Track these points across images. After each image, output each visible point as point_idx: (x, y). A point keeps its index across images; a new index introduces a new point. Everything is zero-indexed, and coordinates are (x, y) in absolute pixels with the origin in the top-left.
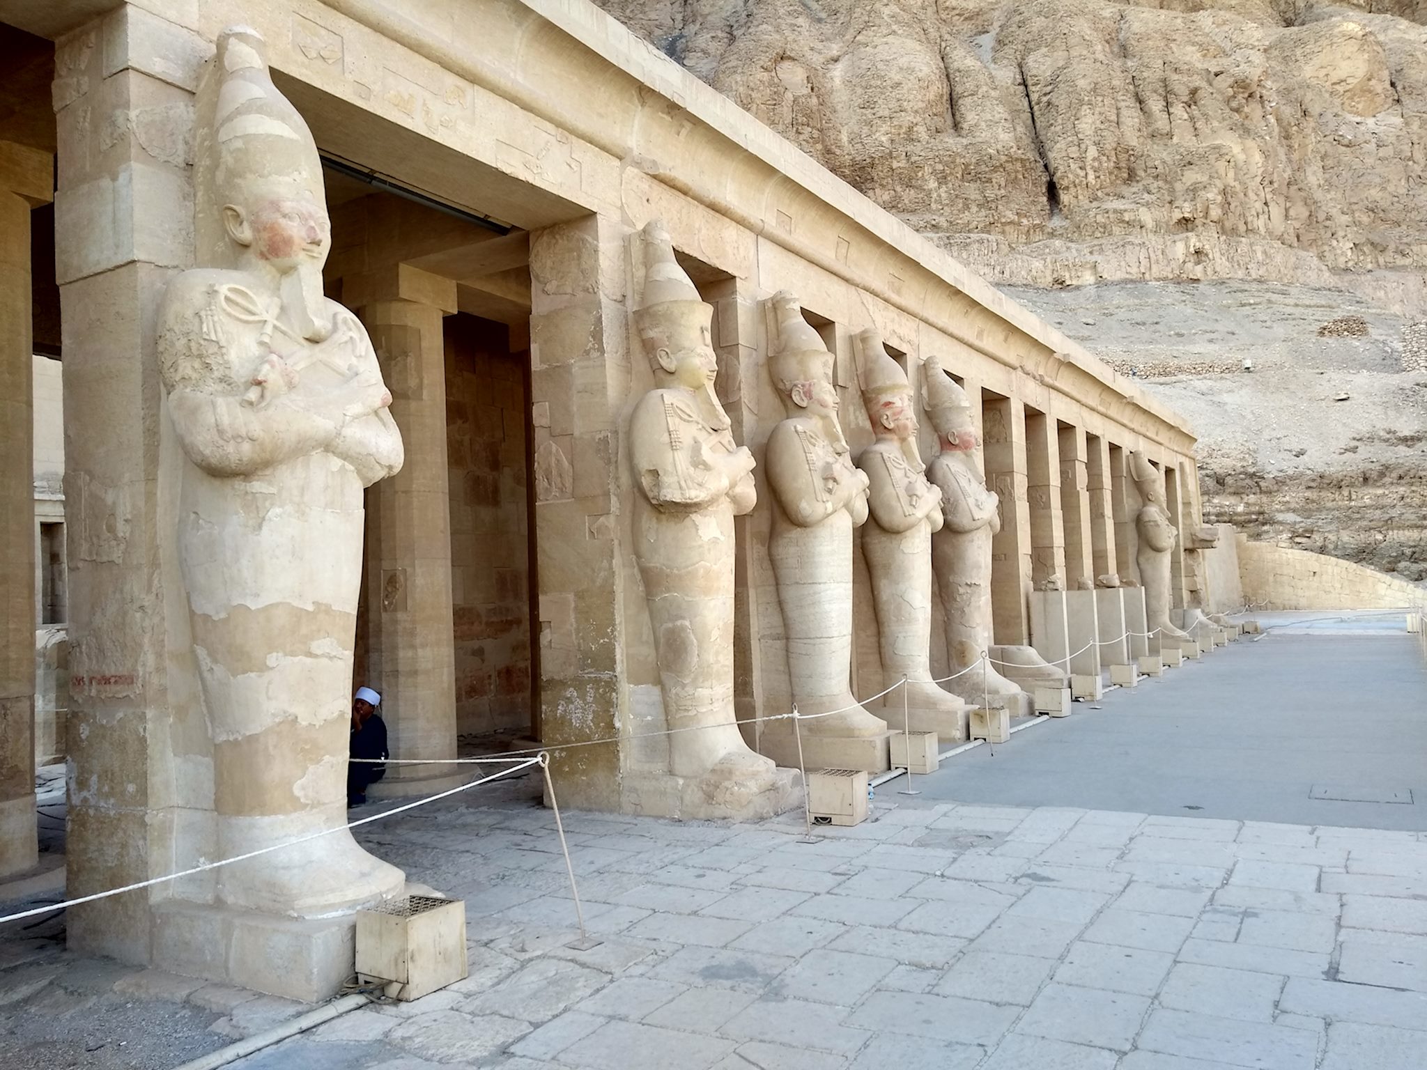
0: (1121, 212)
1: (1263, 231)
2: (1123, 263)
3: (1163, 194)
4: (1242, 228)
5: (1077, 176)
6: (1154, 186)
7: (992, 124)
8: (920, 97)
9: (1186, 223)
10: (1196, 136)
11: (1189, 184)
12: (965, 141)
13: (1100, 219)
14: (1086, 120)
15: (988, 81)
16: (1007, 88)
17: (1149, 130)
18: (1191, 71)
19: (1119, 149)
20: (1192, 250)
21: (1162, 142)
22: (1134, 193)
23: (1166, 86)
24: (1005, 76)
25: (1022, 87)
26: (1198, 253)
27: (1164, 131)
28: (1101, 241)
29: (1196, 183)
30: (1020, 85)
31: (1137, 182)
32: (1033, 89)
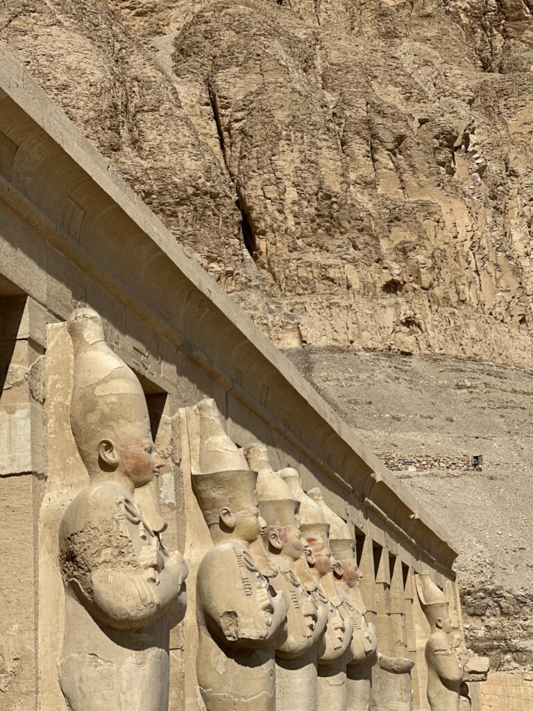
0: (325, 267)
1: (474, 302)
2: (328, 328)
3: (370, 252)
4: (454, 298)
5: (275, 219)
6: (362, 239)
7: (176, 148)
8: (91, 105)
9: (393, 287)
10: (403, 188)
11: (397, 242)
12: (145, 164)
13: (303, 273)
14: (283, 157)
15: (171, 97)
16: (192, 107)
17: (352, 176)
18: (396, 116)
19: (320, 194)
20: (403, 318)
21: (366, 191)
22: (339, 246)
23: (370, 129)
24: (190, 92)
25: (209, 108)
26: (409, 322)
27: (369, 179)
28: (304, 299)
29: (405, 243)
30: (207, 104)
31: (342, 233)
32: (223, 112)
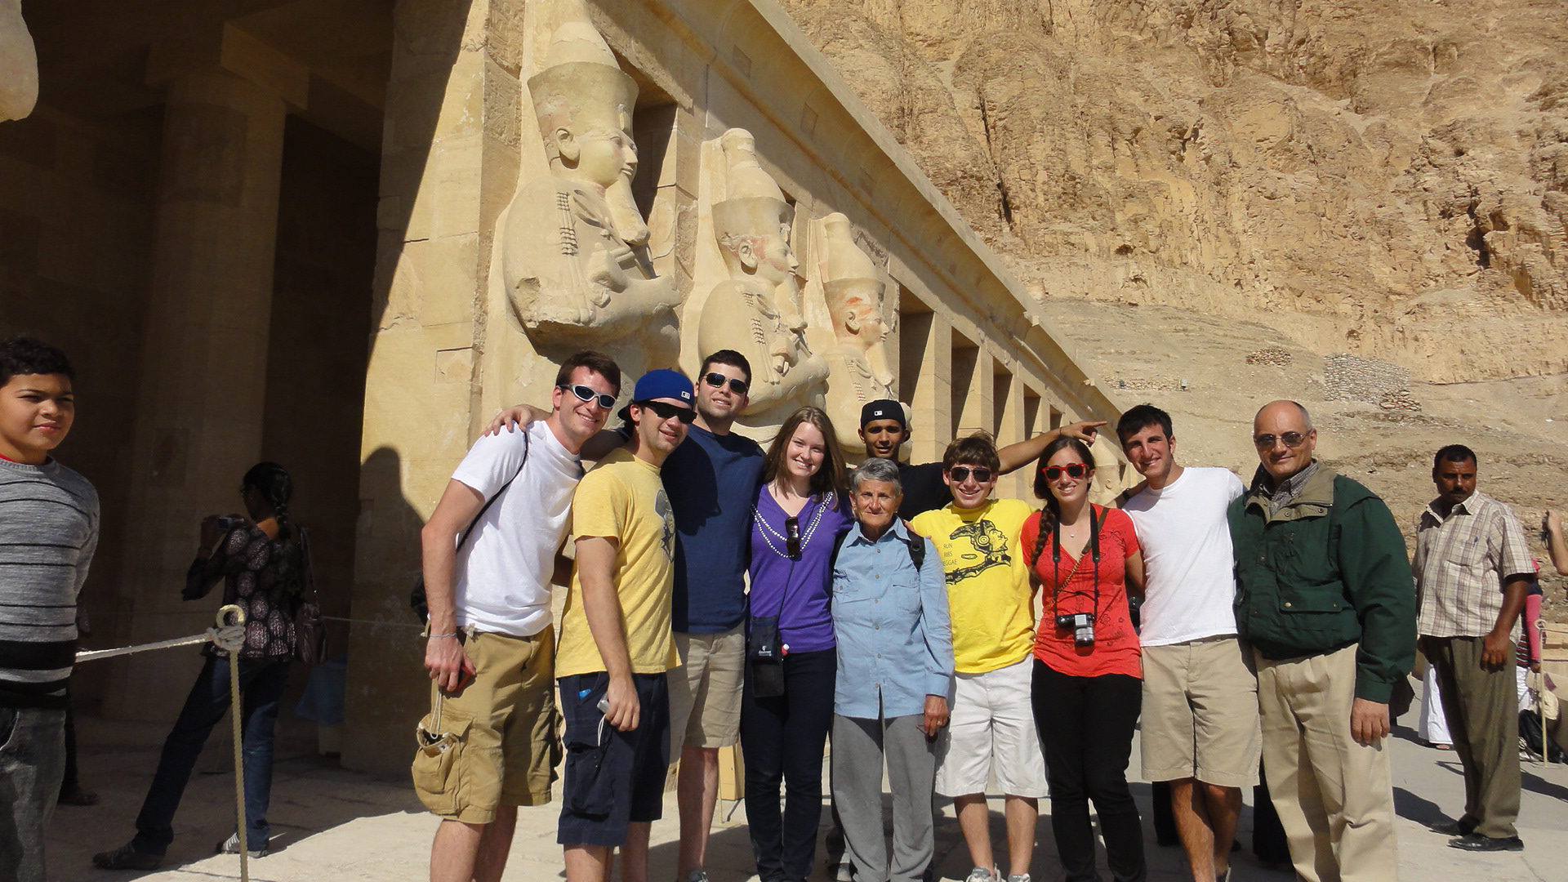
0: (1067, 234)
1: (1195, 264)
2: (1068, 282)
3: (1106, 222)
4: (1177, 261)
5: (1028, 197)
6: (1100, 212)
7: (950, 140)
8: (882, 108)
9: (1124, 250)
10: (1138, 171)
11: (1130, 214)
13: (1048, 238)
14: (1037, 146)
15: (947, 101)
16: (965, 110)
17: (1095, 162)
18: (1134, 112)
19: (1067, 176)
20: (1131, 276)
21: (1106, 174)
22: (1080, 218)
23: (1112, 123)
24: (964, 99)
25: (980, 111)
26: (1136, 280)
27: (1109, 165)
28: (1048, 260)
29: (1136, 215)
30: (977, 108)
31: (1083, 208)
32: (990, 113)
